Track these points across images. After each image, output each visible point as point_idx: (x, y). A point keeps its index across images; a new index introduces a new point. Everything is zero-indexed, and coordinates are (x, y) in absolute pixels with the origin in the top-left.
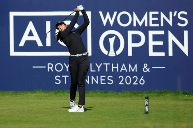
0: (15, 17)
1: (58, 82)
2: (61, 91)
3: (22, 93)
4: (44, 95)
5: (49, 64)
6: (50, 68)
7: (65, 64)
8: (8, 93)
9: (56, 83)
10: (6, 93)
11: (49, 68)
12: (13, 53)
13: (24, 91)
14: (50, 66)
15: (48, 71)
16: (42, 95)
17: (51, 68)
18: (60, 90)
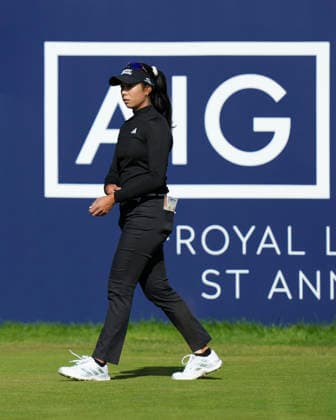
0: (63, 61)
1: (212, 291)
2: (219, 323)
3: (85, 331)
4: (160, 337)
5: (179, 228)
6: (184, 241)
7: (235, 228)
8: (37, 329)
9: (205, 295)
10: (29, 329)
11: (179, 241)
12: (54, 188)
13: (91, 324)
14: (185, 235)
15: (179, 251)
16: (154, 339)
17: (187, 242)
18: (220, 319)
